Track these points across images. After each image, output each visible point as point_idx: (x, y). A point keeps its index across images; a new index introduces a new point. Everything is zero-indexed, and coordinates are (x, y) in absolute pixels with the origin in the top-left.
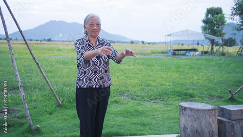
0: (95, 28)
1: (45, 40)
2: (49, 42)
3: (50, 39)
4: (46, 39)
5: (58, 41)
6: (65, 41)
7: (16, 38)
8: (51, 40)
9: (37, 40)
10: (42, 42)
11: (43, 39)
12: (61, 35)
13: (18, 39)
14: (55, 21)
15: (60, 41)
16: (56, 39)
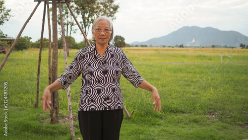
0: (103, 33)
1: (177, 46)
2: (181, 48)
3: (182, 45)
4: (179, 45)
5: (190, 47)
6: (198, 47)
7: (151, 45)
8: (184, 46)
9: (169, 47)
10: (174, 48)
11: (175, 45)
12: (194, 41)
13: (153, 45)
14: (188, 27)
15: (192, 47)
16: (188, 45)
